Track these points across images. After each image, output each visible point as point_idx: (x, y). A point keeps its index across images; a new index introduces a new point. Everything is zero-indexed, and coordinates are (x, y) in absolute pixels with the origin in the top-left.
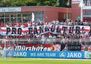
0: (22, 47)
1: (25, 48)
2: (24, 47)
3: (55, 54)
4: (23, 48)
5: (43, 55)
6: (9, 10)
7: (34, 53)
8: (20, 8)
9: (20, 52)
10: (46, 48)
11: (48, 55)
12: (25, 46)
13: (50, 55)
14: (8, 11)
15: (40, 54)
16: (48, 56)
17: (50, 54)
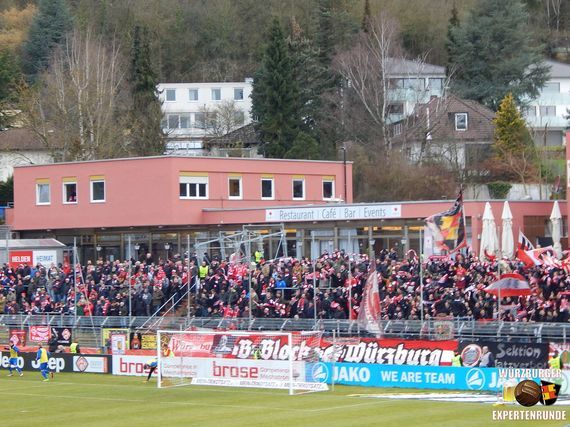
0: (367, 347)
1: (375, 351)
2: (372, 348)
3: (453, 375)
4: (369, 350)
5: (417, 377)
6: (367, 214)
7: (394, 373)
8: (399, 207)
9: (351, 369)
10: (437, 352)
11: (432, 378)
12: (375, 345)
13: (440, 380)
14: (362, 217)
15: (409, 373)
16: (433, 382)
17: (438, 376)
